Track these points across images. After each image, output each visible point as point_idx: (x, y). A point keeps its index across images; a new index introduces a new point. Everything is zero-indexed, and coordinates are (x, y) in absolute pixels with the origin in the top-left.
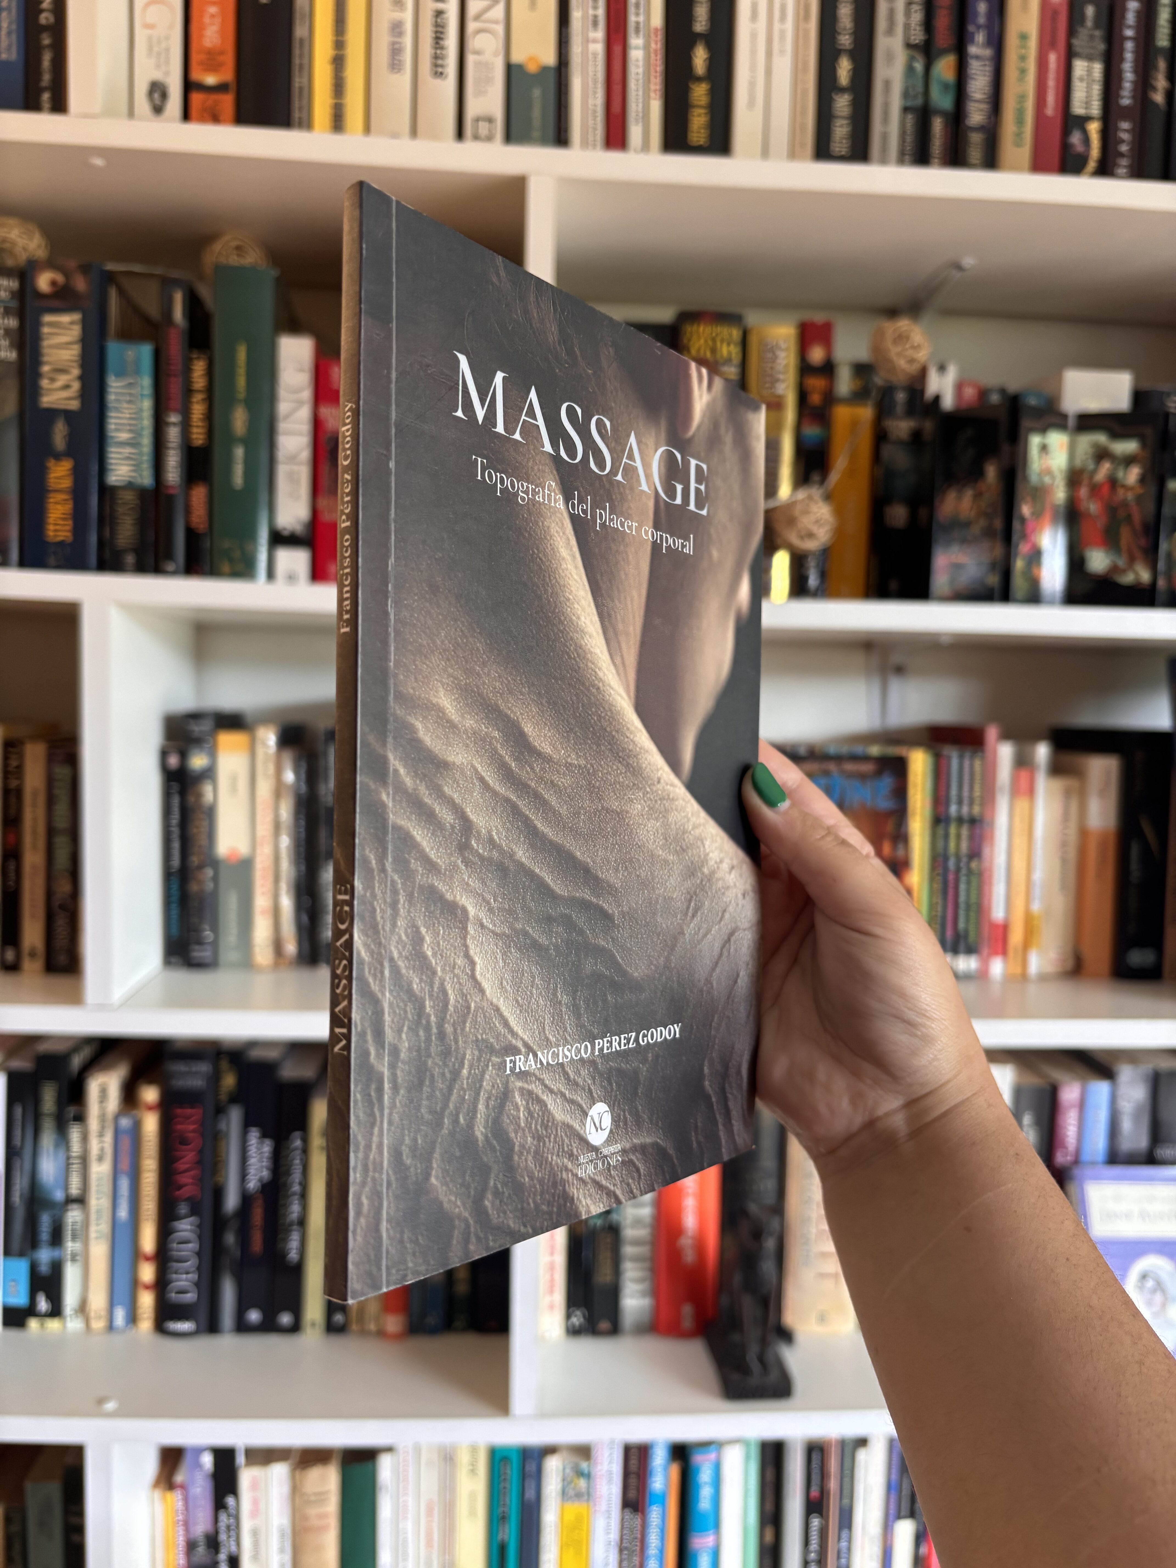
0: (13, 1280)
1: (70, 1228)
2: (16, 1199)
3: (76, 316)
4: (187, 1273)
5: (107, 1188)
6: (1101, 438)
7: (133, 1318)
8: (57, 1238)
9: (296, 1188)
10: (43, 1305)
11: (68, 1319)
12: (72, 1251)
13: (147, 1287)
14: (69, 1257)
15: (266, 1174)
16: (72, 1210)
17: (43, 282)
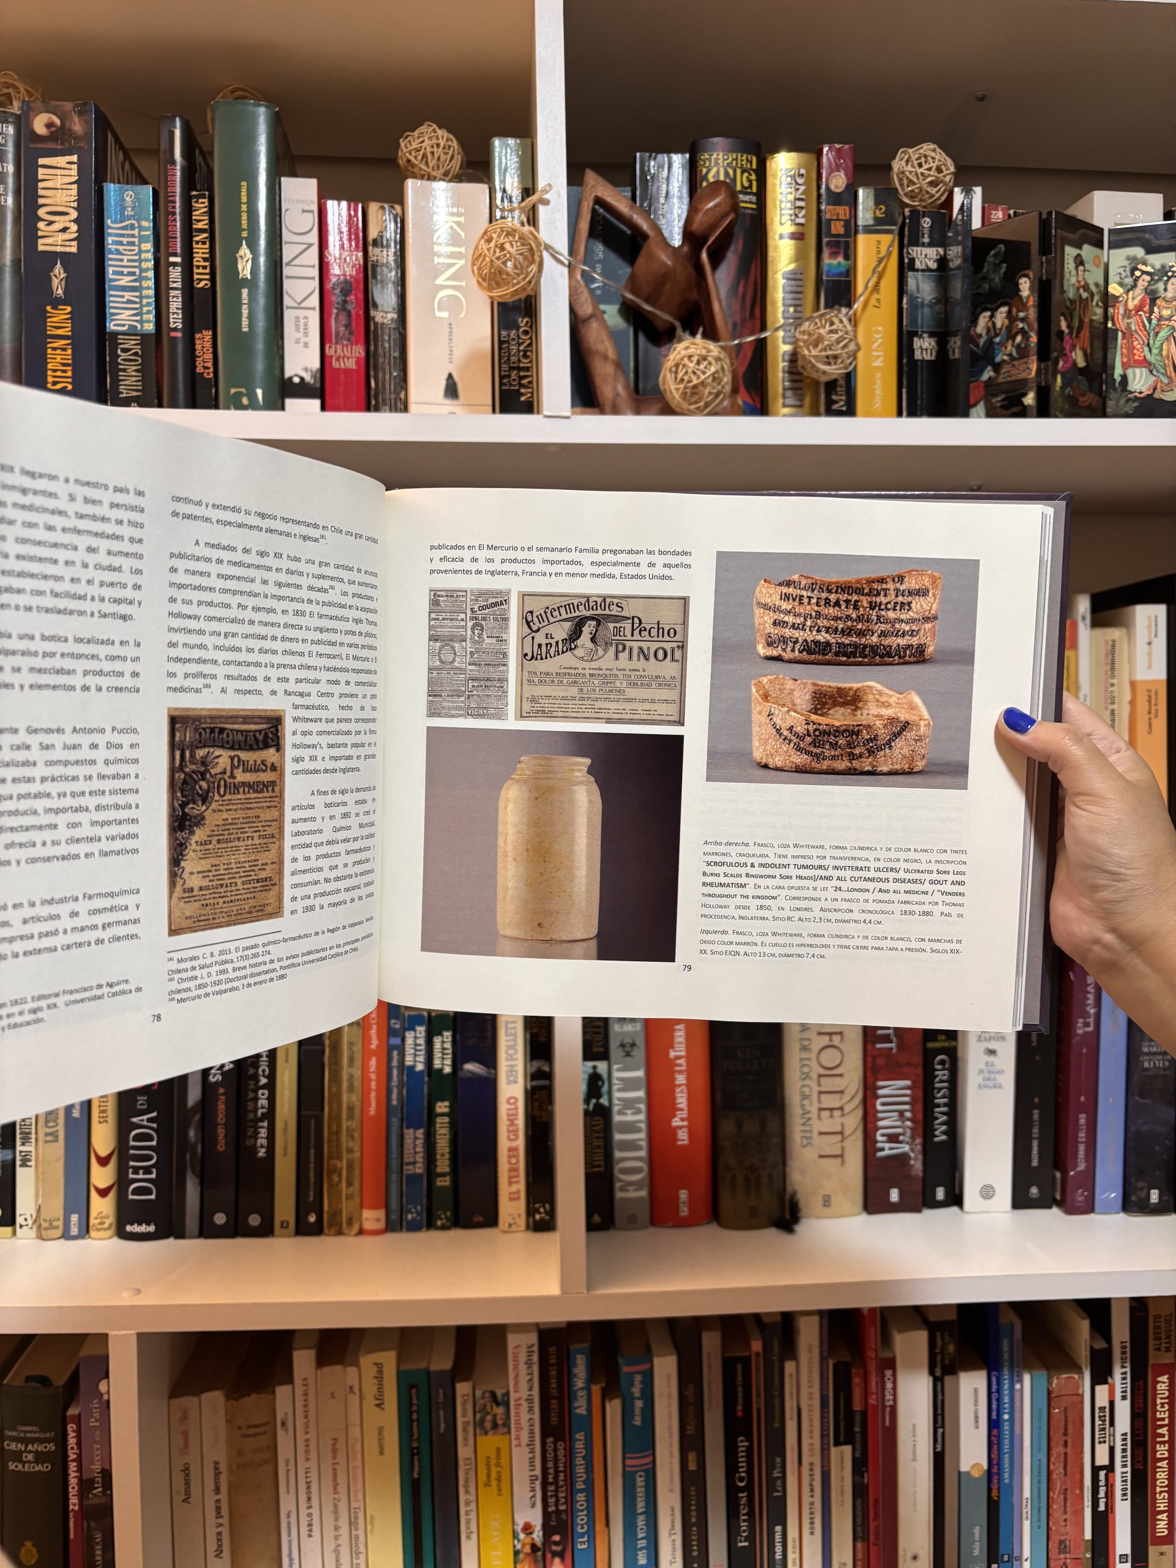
3: (73, 158)
6: (1138, 252)
17: (40, 124)
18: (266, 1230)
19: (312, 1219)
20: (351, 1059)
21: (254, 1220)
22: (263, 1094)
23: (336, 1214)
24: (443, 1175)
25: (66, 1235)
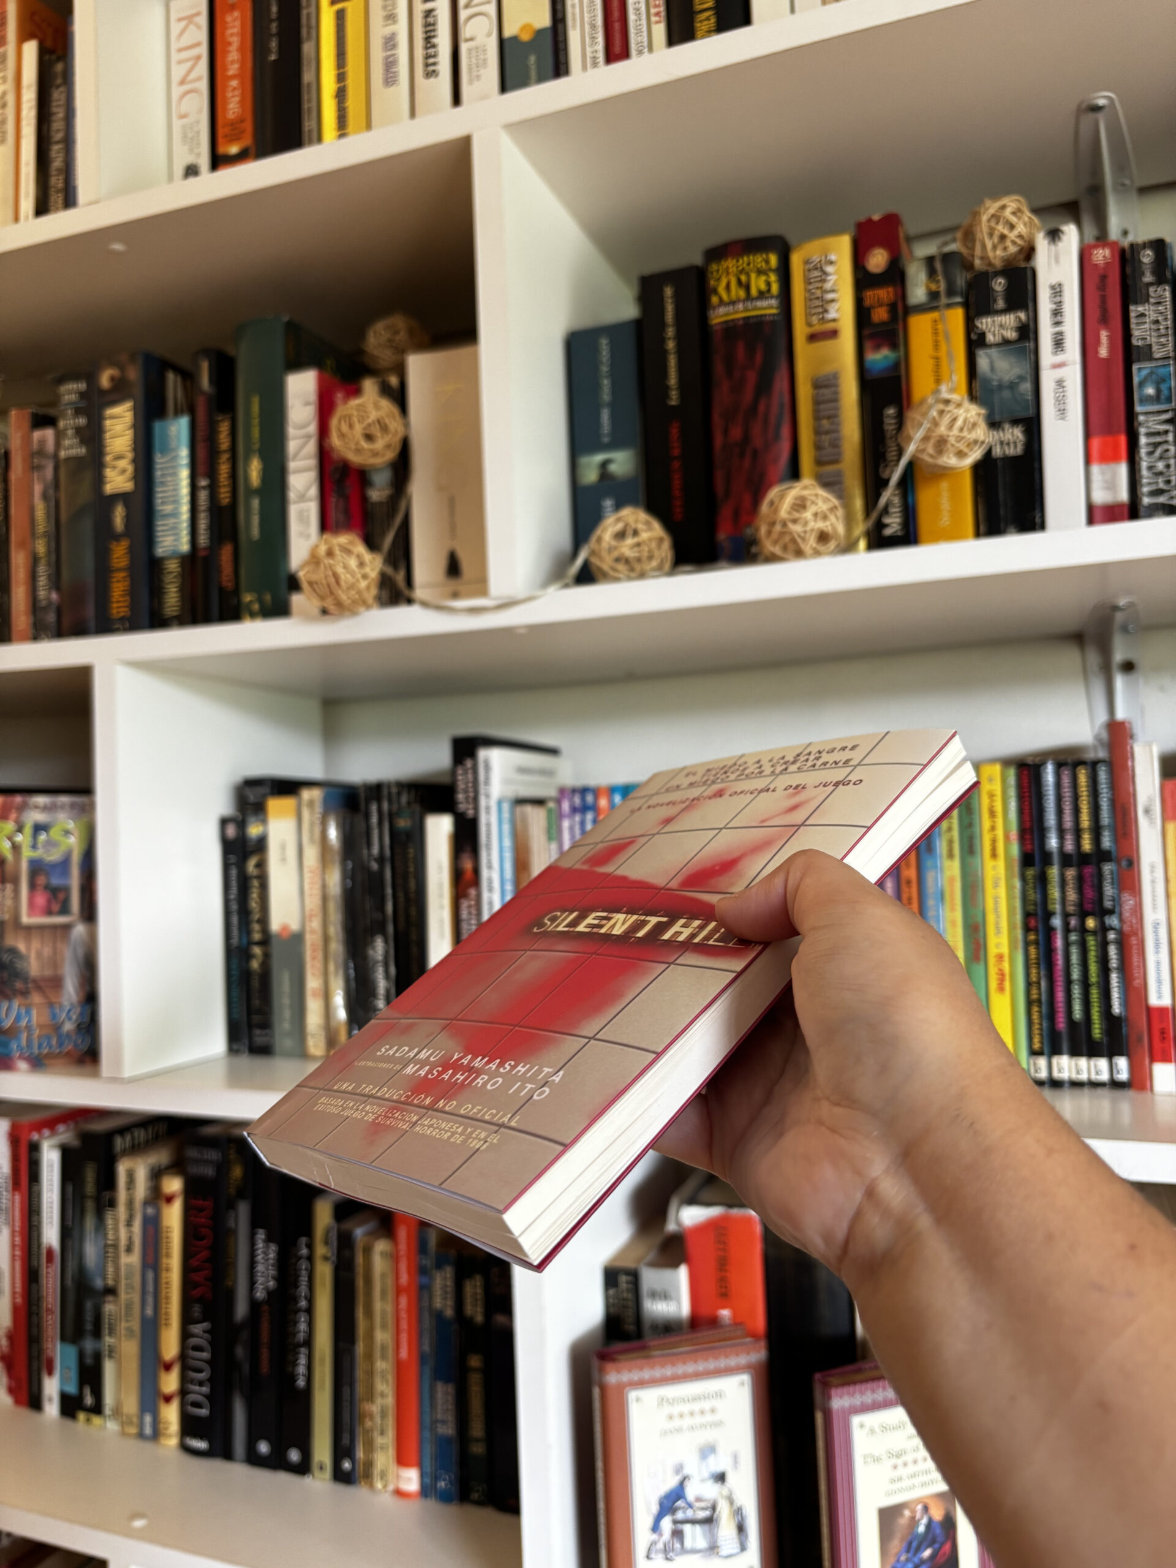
3: (130, 405)
17: (105, 380)
18: (303, 1468)
19: (347, 1465)
20: (384, 1293)
21: (294, 1456)
22: (303, 1318)
23: (369, 1465)
24: (477, 1440)
25: (141, 1435)
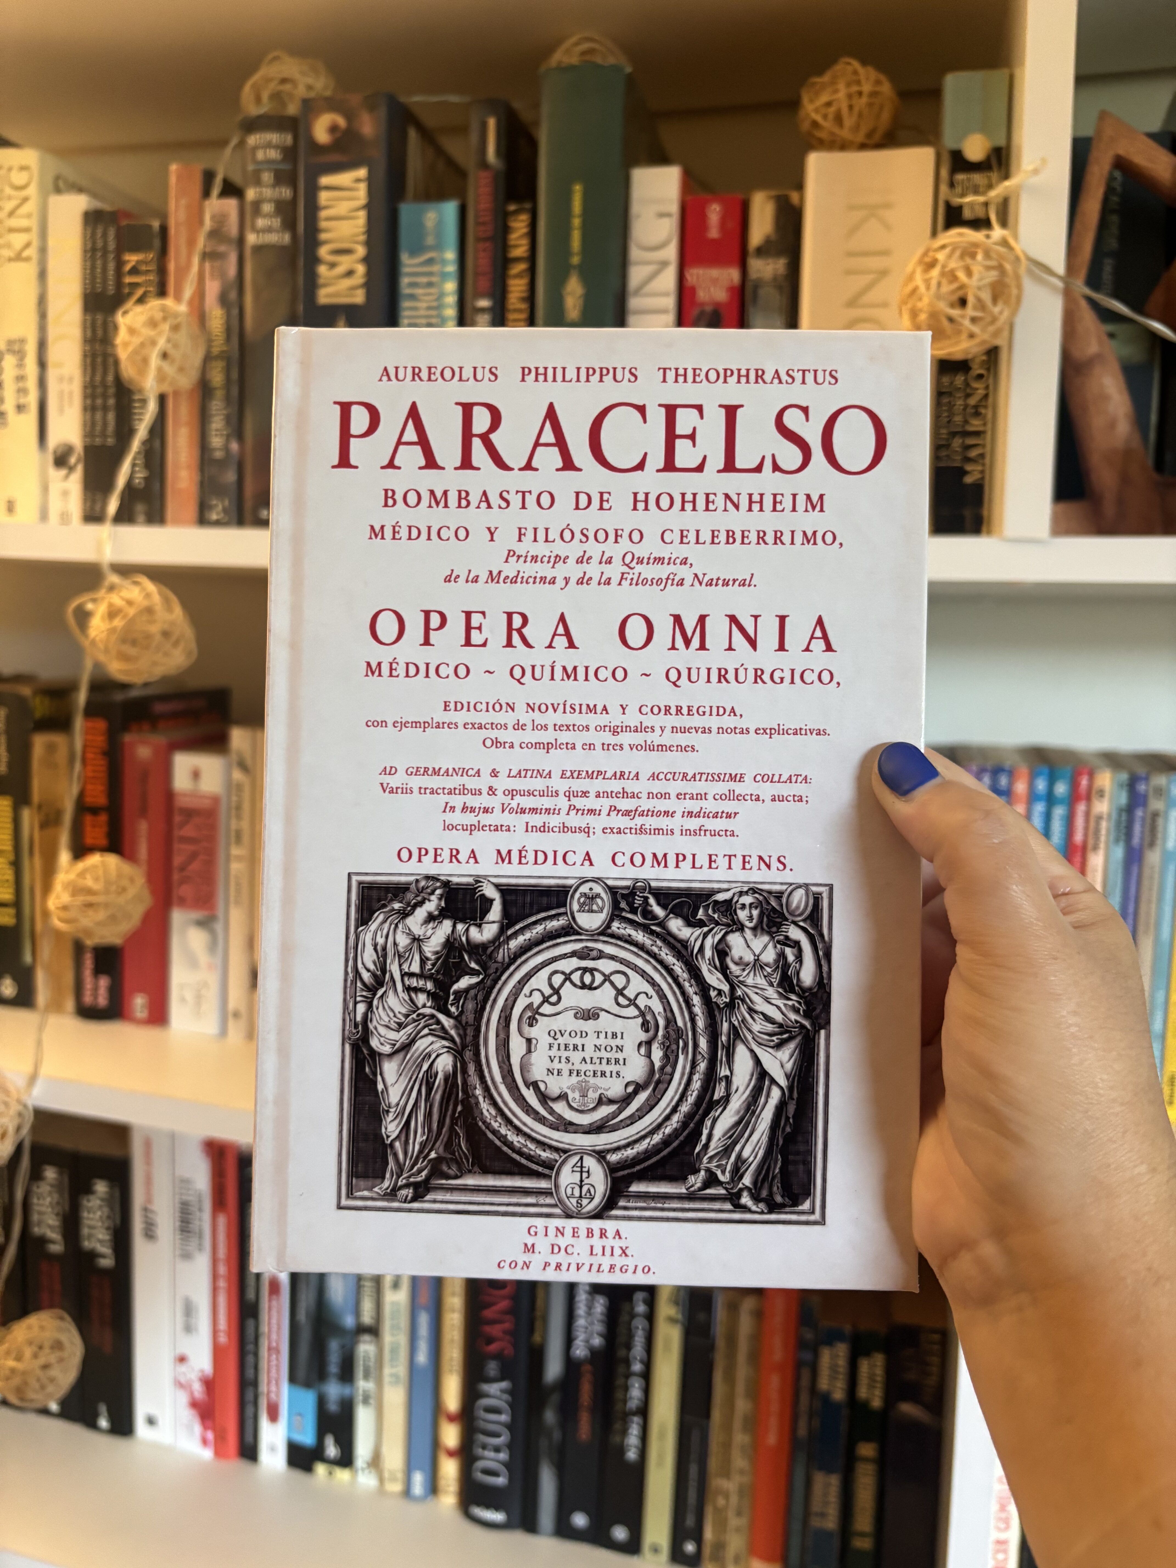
0: (300, 1414)
1: (361, 1363)
2: (302, 1317)
3: (362, 172)
4: (497, 1450)
5: (404, 1321)
7: (433, 1488)
8: (347, 1374)
9: (637, 1367)
10: (332, 1450)
11: (360, 1472)
12: (364, 1391)
13: (451, 1454)
14: (361, 1398)
15: (597, 1341)
16: (365, 1342)
17: (321, 130)
